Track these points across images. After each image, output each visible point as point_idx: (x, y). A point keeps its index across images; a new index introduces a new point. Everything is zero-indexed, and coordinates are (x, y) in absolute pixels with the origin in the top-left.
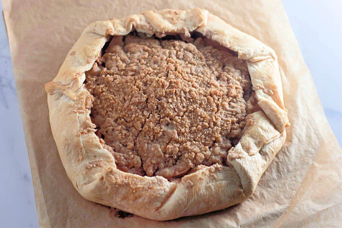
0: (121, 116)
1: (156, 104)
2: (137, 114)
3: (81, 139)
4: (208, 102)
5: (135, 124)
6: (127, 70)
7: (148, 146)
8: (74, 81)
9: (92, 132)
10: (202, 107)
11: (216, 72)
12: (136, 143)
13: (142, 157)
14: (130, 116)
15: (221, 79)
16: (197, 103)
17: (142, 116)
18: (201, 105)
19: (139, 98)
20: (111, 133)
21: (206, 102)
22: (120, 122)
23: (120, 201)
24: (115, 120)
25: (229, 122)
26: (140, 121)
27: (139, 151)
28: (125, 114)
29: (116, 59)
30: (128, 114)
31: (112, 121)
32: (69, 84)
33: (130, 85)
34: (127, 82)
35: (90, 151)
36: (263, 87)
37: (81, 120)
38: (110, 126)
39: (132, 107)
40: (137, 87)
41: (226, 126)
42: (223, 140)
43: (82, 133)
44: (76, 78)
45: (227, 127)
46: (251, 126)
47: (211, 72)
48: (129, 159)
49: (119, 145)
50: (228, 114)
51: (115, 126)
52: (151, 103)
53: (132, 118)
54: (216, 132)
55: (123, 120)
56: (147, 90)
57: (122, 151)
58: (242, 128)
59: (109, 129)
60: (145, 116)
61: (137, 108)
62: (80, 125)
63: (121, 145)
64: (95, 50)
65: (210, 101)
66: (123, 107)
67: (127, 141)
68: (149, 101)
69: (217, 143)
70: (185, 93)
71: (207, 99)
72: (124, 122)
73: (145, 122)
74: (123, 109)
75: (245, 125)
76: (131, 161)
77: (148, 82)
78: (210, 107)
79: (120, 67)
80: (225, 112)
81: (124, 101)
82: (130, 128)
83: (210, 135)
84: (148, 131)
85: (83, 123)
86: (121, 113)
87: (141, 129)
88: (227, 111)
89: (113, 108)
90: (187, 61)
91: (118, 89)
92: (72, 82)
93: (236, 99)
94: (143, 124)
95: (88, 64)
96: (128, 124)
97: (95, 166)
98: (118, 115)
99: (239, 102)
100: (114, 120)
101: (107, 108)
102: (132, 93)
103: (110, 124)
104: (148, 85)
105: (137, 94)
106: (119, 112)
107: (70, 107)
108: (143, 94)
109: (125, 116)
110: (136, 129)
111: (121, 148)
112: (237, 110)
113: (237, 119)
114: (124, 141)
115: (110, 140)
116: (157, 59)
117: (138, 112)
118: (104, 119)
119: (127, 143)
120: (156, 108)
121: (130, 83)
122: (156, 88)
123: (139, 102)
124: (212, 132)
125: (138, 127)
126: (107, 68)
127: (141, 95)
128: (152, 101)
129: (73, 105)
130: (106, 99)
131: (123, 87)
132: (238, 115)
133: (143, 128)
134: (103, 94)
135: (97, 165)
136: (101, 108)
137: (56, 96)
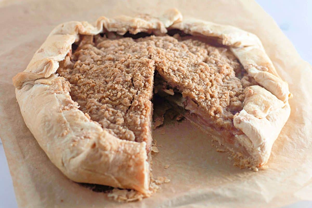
0: (105, 95)
1: (143, 81)
2: (123, 92)
3: (63, 114)
4: (200, 77)
5: (122, 101)
6: (103, 61)
7: (141, 121)
8: (47, 65)
9: (75, 108)
10: (195, 82)
11: (201, 57)
12: (126, 119)
13: (135, 132)
14: (115, 95)
15: (208, 62)
16: (189, 78)
17: (129, 93)
18: (194, 80)
19: (123, 77)
20: (95, 113)
21: (197, 77)
22: (105, 101)
23: (118, 172)
24: (99, 100)
25: (227, 94)
26: (128, 98)
27: (131, 126)
28: (109, 93)
29: (89, 53)
30: (112, 93)
31: (95, 101)
32: (42, 70)
33: (110, 69)
34: (106, 67)
35: (75, 124)
36: (256, 65)
37: (60, 99)
38: (94, 105)
39: (116, 86)
40: (119, 69)
41: (225, 97)
42: (224, 112)
43: (64, 109)
44: (49, 62)
45: (225, 99)
46: (252, 96)
47: (196, 56)
48: (120, 134)
49: (107, 122)
50: (224, 89)
51: (99, 106)
52: (138, 80)
53: (118, 96)
54: (214, 103)
55: (107, 99)
56: (130, 71)
57: (110, 127)
58: (242, 101)
59: (93, 109)
60: (132, 93)
61: (122, 86)
62: (60, 103)
63: (109, 122)
64: (66, 42)
65: (202, 77)
66: (106, 88)
67: (116, 118)
68: (134, 79)
69: (218, 114)
70: (174, 71)
71: (199, 75)
72: (109, 101)
73: (134, 98)
74: (106, 89)
75: (244, 98)
76: (123, 136)
77: (131, 65)
78: (203, 82)
79: (96, 58)
80: (220, 87)
81: (105, 83)
82: (117, 107)
83: (209, 107)
84: (139, 105)
85: (62, 101)
86: (105, 93)
87: (130, 105)
88: (222, 86)
89: (94, 91)
90: (168, 48)
91: (97, 75)
92: (45, 67)
93: (229, 77)
94: (132, 100)
95: (60, 55)
96: (115, 103)
97: (83, 138)
98: (102, 95)
99: (233, 80)
100: (97, 100)
101: (87, 91)
102: (114, 75)
103: (93, 104)
104: (131, 67)
105: (120, 74)
106: (102, 92)
107: (45, 90)
108: (126, 74)
109: (110, 95)
110: (124, 106)
111: (109, 125)
112: (233, 85)
113: (235, 92)
114: (113, 118)
115: (96, 118)
116: (135, 49)
117: (124, 91)
118: (86, 102)
119: (115, 120)
120: (143, 85)
121: (110, 67)
122: (141, 67)
123: (123, 81)
124: (211, 103)
125: (126, 103)
126: (81, 60)
127: (125, 75)
128: (138, 79)
129: (48, 88)
130: (85, 85)
131: (102, 72)
132: (234, 89)
133: (132, 104)
134: (80, 81)
135: (85, 137)
136: (80, 93)
137: (26, 88)
